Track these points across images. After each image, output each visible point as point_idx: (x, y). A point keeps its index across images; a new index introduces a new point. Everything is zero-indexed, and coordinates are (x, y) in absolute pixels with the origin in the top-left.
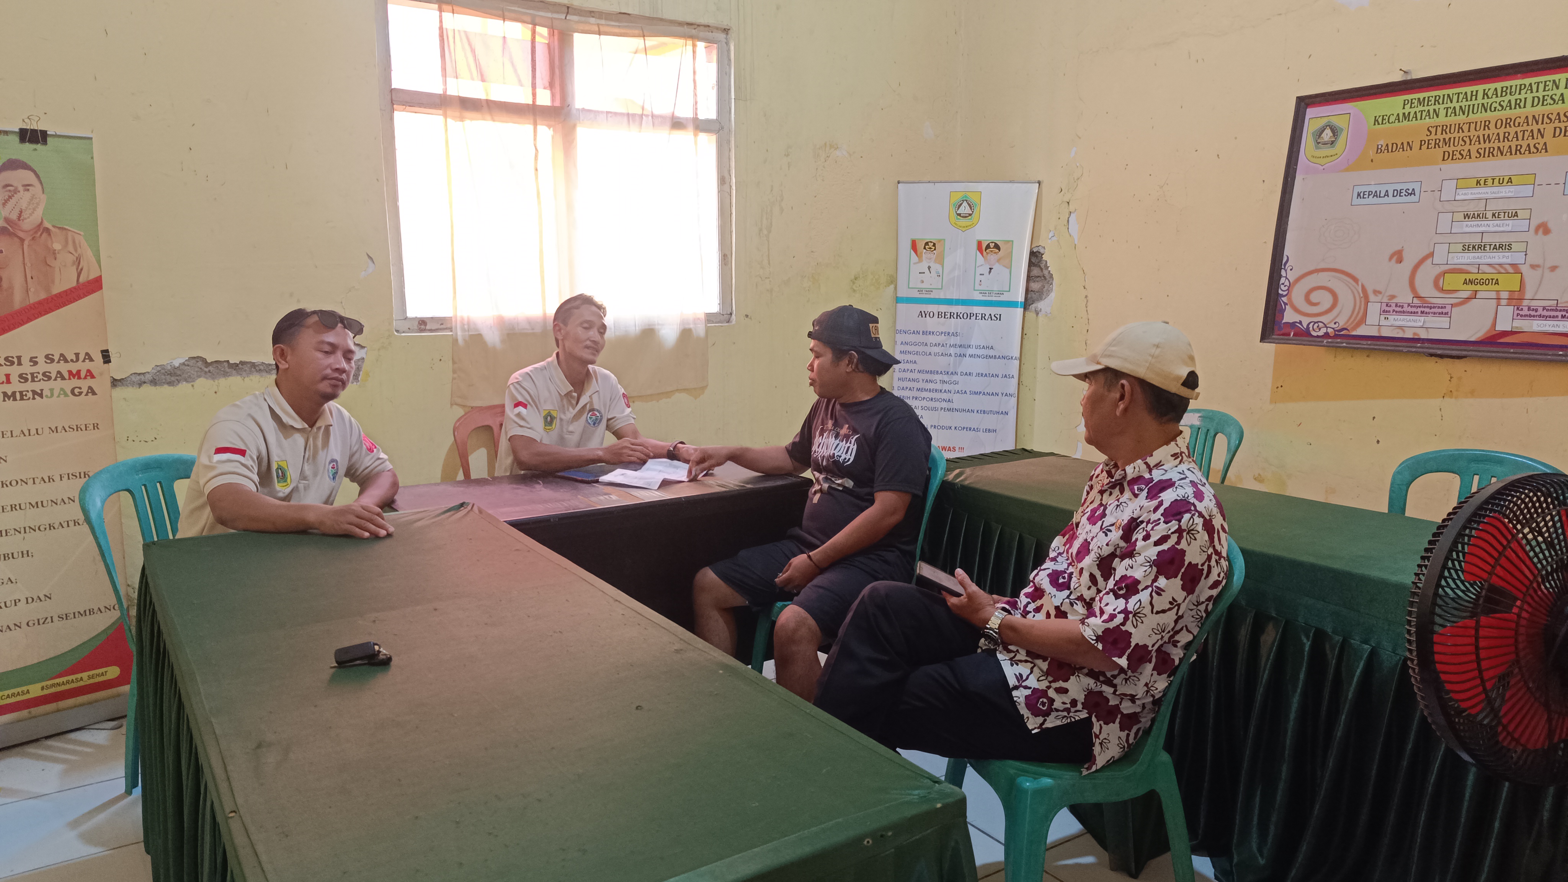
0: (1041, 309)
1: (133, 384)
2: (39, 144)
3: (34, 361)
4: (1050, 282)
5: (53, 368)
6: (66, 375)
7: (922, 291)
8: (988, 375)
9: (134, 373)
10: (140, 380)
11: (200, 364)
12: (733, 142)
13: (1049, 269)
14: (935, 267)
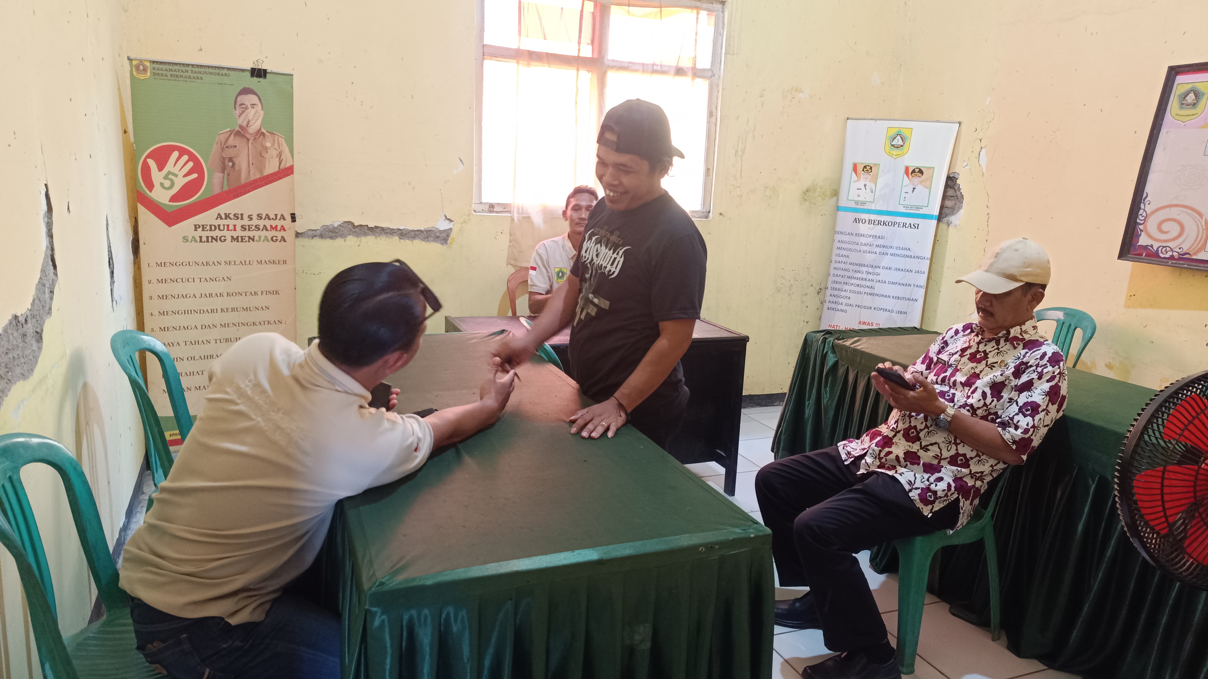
0: (952, 222)
1: (308, 236)
2: (262, 78)
3: (250, 218)
4: (961, 201)
5: (261, 223)
6: (269, 228)
7: (858, 203)
8: (904, 270)
9: (310, 230)
10: (313, 234)
11: (350, 226)
12: (721, 86)
13: (961, 191)
14: (870, 185)
